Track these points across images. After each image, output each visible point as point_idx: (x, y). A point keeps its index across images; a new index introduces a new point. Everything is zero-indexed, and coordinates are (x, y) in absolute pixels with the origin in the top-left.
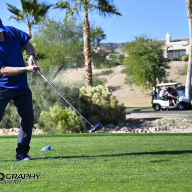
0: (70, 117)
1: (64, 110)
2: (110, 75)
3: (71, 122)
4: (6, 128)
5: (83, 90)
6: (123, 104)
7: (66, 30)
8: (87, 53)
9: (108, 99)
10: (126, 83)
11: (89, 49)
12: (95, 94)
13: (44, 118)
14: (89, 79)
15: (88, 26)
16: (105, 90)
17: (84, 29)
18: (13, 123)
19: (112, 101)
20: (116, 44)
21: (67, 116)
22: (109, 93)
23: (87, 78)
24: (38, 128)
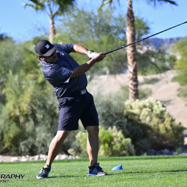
0: (115, 140)
1: (106, 131)
2: (156, 84)
3: (117, 146)
4: (29, 155)
5: (128, 105)
6: (180, 124)
7: (101, 23)
8: (131, 56)
9: (161, 116)
10: (179, 95)
11: (134, 50)
12: (144, 109)
13: (81, 141)
14: (134, 90)
16: (158, 105)
18: (39, 148)
19: (166, 119)
21: (112, 139)
22: (162, 109)
23: (131, 88)
24: (72, 155)
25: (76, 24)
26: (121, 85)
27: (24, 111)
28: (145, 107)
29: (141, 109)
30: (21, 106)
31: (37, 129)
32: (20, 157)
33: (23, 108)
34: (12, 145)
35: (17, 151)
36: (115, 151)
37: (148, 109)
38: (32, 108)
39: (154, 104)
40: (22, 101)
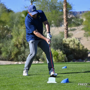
0: (59, 55)
1: (55, 51)
2: (75, 31)
3: (60, 58)
5: (64, 40)
6: (86, 48)
7: (52, 5)
8: (65, 19)
9: (78, 45)
10: (84, 36)
12: (71, 42)
13: (44, 55)
14: (66, 34)
15: (66, 3)
16: (77, 40)
17: (64, 5)
19: (81, 47)
20: (77, 12)
21: (58, 55)
22: (79, 42)
23: (65, 33)
24: (41, 61)
25: (42, 5)
26: (60, 32)
27: (20, 43)
28: (71, 41)
29: (70, 42)
30: (19, 40)
31: (26, 50)
32: (18, 62)
33: (20, 41)
34: (15, 57)
35: (17, 59)
36: (59, 60)
37: (73, 42)
38: (24, 41)
39: (75, 40)
40: (20, 38)
